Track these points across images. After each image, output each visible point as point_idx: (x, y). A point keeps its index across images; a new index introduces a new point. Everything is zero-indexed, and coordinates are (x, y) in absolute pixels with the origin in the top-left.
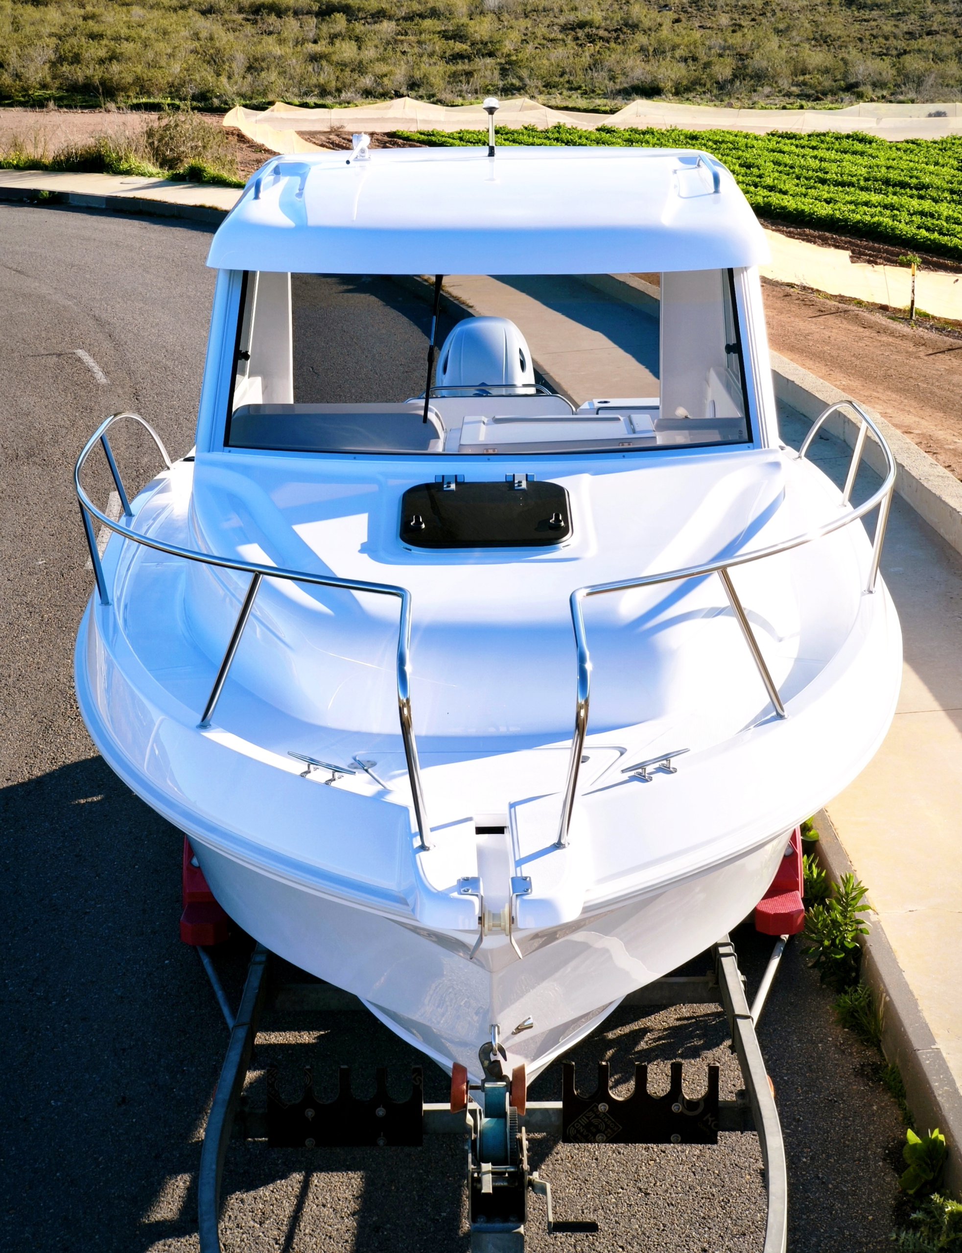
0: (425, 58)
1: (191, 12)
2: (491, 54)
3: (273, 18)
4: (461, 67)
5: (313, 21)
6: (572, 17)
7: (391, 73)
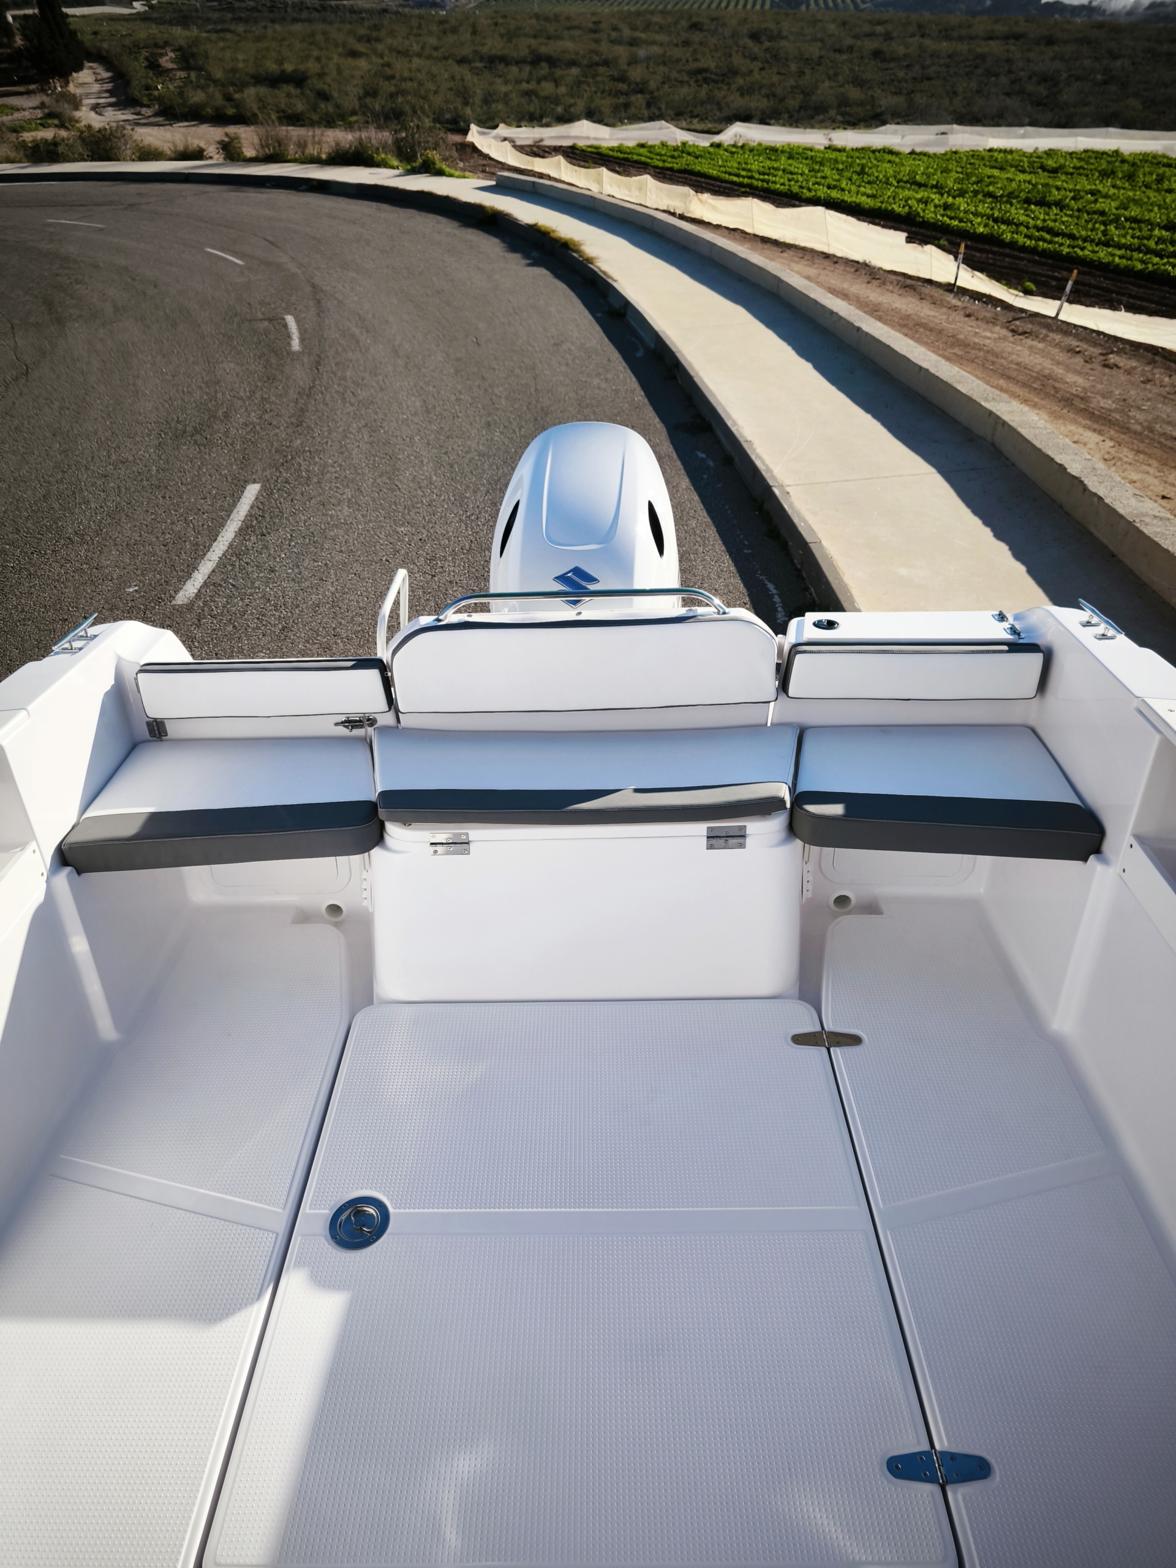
0: (599, 94)
1: (450, 61)
2: (641, 92)
3: (501, 66)
4: (622, 100)
5: (527, 68)
6: (694, 66)
7: (575, 104)
